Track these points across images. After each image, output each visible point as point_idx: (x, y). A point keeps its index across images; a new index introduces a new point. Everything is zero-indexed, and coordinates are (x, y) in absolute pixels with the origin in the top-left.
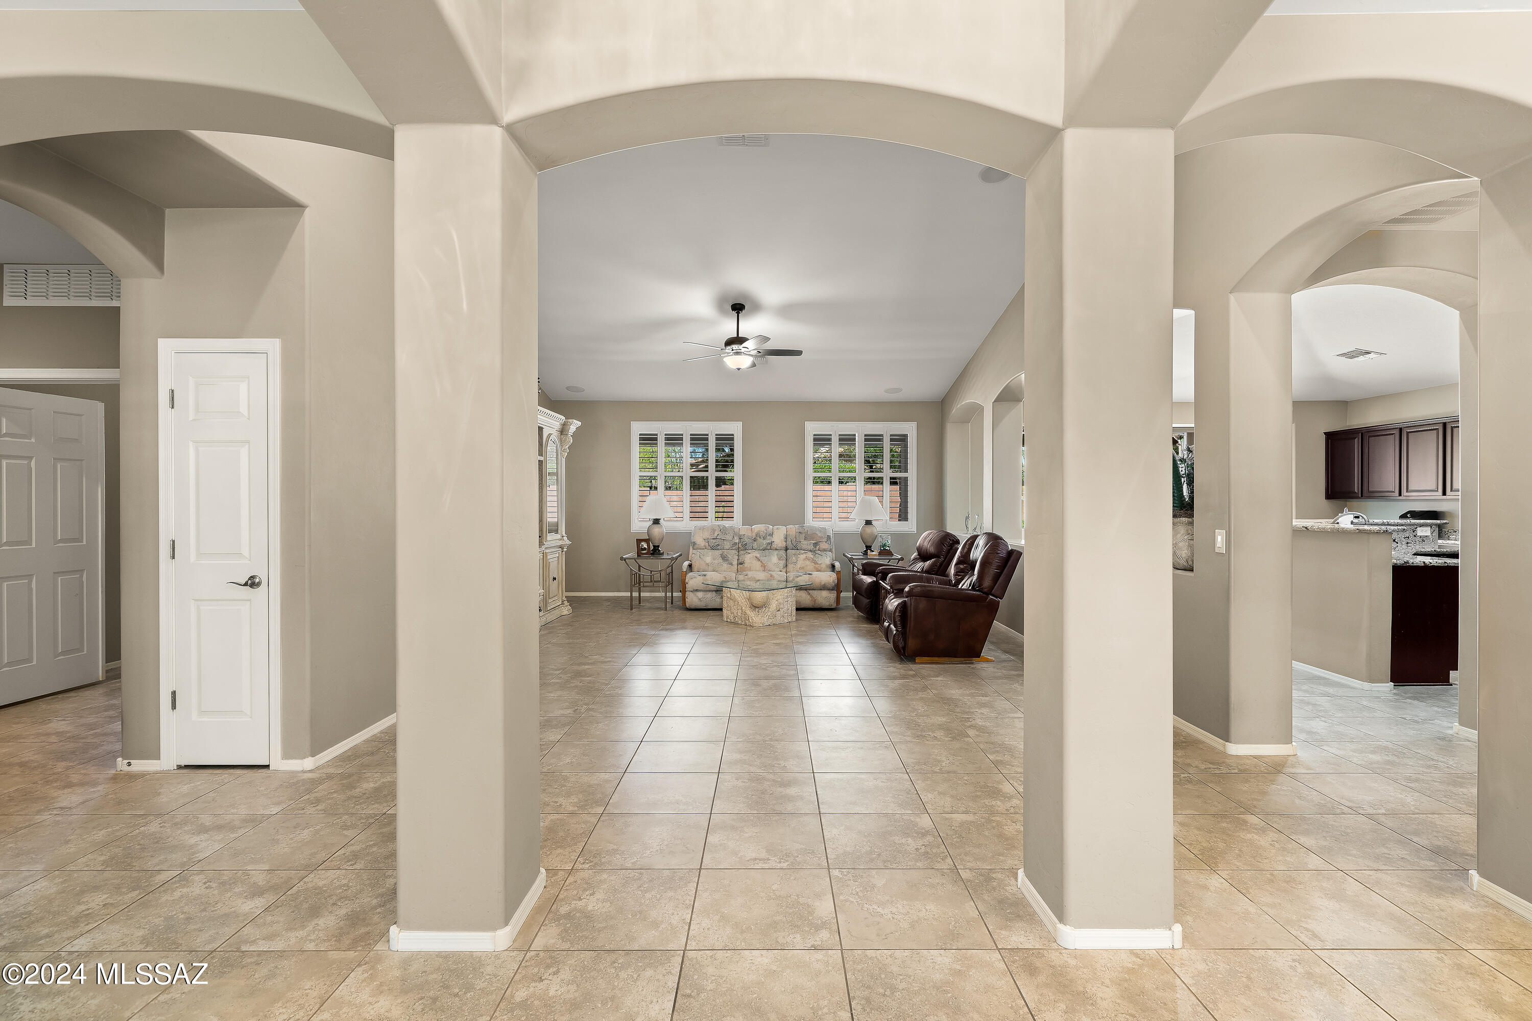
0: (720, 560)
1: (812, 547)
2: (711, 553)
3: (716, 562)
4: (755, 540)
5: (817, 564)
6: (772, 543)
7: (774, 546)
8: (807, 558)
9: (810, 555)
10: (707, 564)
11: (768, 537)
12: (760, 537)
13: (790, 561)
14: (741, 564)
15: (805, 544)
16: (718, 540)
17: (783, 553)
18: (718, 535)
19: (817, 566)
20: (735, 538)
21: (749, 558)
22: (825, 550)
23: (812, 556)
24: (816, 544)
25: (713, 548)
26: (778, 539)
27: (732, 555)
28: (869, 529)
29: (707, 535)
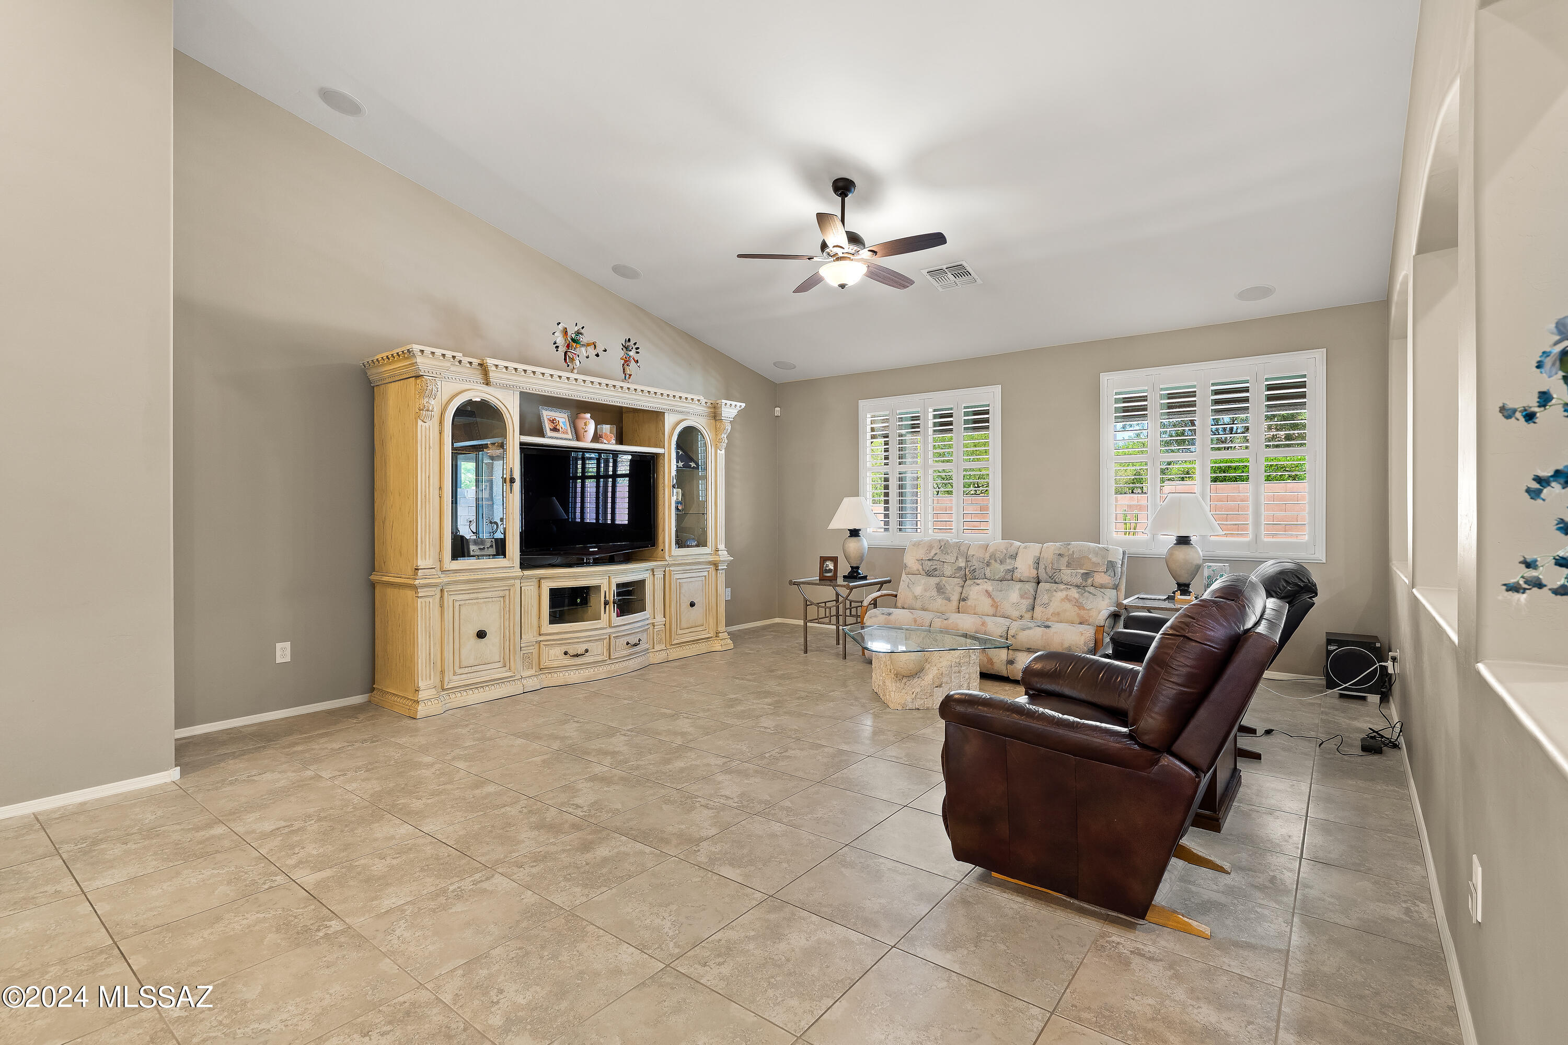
0: (934, 593)
1: (1078, 580)
2: (924, 580)
3: (928, 594)
4: (988, 564)
5: (1084, 609)
6: (1013, 571)
7: (1017, 575)
8: (1067, 599)
9: (1074, 593)
10: (916, 598)
11: (1008, 561)
12: (996, 561)
13: (1038, 601)
14: (964, 600)
15: (1067, 574)
16: (935, 562)
17: (1030, 587)
18: (936, 554)
19: (1082, 612)
20: (960, 560)
21: (977, 592)
22: (1102, 587)
23: (1077, 596)
24: (1086, 575)
25: (929, 574)
26: (1024, 566)
27: (953, 586)
28: (1182, 553)
29: (921, 554)
